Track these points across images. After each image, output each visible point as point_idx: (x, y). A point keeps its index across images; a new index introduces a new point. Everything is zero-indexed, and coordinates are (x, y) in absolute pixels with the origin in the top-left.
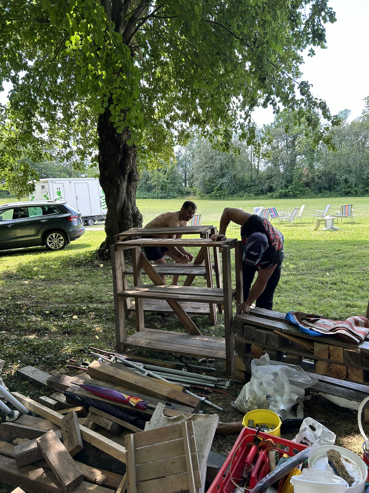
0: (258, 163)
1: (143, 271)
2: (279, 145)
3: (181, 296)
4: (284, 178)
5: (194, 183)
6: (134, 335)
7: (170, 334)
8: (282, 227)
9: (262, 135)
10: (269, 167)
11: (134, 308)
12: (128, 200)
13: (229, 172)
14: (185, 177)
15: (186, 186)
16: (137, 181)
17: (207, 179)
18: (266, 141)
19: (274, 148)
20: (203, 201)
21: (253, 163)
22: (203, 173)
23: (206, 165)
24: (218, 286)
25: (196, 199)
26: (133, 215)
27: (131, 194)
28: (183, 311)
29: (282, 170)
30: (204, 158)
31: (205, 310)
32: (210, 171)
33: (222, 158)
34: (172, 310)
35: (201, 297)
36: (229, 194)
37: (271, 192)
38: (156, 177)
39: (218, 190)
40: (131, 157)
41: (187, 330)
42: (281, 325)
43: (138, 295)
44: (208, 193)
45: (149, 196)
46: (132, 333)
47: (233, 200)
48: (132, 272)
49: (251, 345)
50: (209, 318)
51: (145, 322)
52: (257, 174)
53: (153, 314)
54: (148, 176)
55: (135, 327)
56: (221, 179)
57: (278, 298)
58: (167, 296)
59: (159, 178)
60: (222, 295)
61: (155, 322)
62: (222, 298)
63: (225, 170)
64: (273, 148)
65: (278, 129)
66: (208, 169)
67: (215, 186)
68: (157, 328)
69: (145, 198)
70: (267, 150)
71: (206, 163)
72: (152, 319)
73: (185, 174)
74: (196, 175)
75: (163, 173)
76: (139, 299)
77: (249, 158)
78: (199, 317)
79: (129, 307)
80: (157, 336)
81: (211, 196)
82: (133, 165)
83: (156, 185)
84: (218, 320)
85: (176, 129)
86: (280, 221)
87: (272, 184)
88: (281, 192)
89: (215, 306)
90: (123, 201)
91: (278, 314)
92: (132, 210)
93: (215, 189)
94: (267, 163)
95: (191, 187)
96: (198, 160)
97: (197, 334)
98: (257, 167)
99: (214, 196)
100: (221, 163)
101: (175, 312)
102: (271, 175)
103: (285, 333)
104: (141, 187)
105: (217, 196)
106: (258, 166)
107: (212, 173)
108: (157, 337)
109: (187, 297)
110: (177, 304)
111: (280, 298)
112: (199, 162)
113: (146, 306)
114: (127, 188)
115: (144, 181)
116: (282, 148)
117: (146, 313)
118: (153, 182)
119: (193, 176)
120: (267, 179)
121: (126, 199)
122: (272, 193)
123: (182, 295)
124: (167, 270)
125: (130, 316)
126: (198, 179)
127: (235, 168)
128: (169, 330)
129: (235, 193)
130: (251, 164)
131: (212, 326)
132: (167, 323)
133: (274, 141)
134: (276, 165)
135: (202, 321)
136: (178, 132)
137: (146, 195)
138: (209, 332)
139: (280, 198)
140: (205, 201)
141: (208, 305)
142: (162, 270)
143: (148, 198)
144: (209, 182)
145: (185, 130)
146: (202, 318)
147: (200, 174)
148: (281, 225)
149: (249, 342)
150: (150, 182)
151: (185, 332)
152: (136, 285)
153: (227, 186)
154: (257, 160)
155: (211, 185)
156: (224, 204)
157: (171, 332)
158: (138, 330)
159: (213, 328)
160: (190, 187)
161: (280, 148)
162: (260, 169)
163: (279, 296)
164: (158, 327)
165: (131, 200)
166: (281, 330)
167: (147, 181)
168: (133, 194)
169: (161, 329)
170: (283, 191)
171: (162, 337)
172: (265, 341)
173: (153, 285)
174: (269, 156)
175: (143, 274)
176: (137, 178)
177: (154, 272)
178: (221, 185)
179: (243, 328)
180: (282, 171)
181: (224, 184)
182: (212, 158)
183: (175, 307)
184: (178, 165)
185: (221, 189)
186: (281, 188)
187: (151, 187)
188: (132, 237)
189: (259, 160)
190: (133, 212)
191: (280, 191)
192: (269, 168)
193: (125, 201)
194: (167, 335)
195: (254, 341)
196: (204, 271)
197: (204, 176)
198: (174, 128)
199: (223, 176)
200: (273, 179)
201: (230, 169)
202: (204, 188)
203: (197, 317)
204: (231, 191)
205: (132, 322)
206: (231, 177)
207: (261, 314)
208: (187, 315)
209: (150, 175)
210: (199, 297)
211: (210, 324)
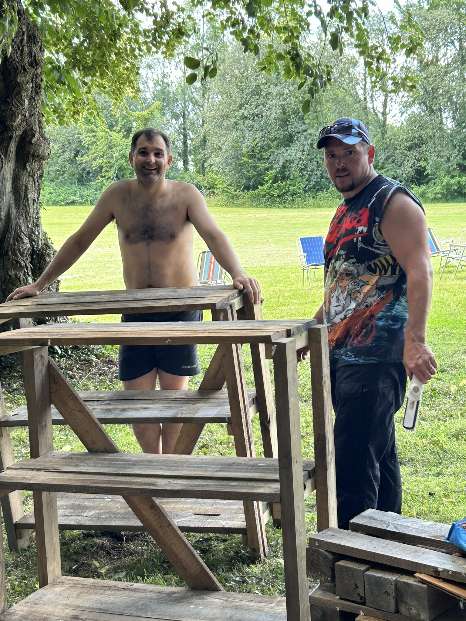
0: (385, 105)
1: (54, 413)
2: (440, 55)
3: (163, 484)
4: (455, 147)
5: (209, 162)
6: (32, 597)
7: (135, 590)
8: (449, 282)
9: (393, 30)
10: (413, 115)
11: (32, 521)
12: (18, 212)
13: (305, 131)
14: (185, 143)
15: (186, 169)
16: (43, 158)
17: (245, 150)
18: (403, 46)
19: (427, 65)
20: (235, 209)
21: (370, 105)
22: (234, 134)
23: (241, 112)
24: (268, 452)
25: (216, 205)
26: (33, 253)
27: (26, 196)
28: (170, 525)
29: (449, 124)
30: (235, 91)
31: (232, 519)
32: (252, 127)
33: (286, 91)
34: (139, 523)
35: (218, 483)
36: (305, 191)
37: (420, 184)
38: (102, 146)
39: (275, 180)
40: (24, 94)
41: (181, 580)
42: (435, 559)
43: (39, 485)
44: (247, 188)
45: (82, 196)
46: (28, 591)
47: (319, 206)
48: (25, 417)
49: (357, 615)
50: (246, 542)
51: (65, 557)
52: (383, 135)
53: (86, 536)
54: (80, 142)
55: (35, 574)
56: (283, 150)
57: (437, 480)
58: (122, 483)
59: (110, 147)
60: (277, 477)
61: (94, 555)
62: (277, 486)
63: (295, 126)
64: (425, 65)
65: (436, 13)
66: (247, 122)
67: (267, 169)
68: (99, 576)
69: (73, 203)
70: (408, 69)
71: (241, 106)
72: (84, 548)
73: (185, 136)
74: (213, 140)
75: (121, 135)
76: (45, 494)
77: (360, 92)
78: (217, 539)
79: (17, 518)
80: (98, 597)
81: (255, 197)
82: (31, 115)
83: (101, 168)
84: (270, 546)
85: (147, 10)
86: (443, 264)
87: (423, 163)
88: (448, 184)
89: (260, 507)
90: (3, 214)
91: (430, 527)
92: (31, 241)
93: (267, 178)
94: (407, 106)
95: (202, 171)
96: (218, 99)
97: (211, 588)
98: (380, 115)
99: (264, 196)
100: (283, 107)
101: (146, 528)
102: (421, 138)
103: (445, 580)
104: (60, 172)
105: (272, 196)
106: (384, 114)
107: (259, 135)
108: (98, 601)
109: (178, 485)
110: (154, 507)
111: (441, 479)
112: (221, 104)
113: (68, 512)
114: (16, 179)
115: (68, 155)
116: (448, 65)
117: (68, 533)
118: (94, 159)
119: (204, 141)
120: (410, 149)
121: (14, 211)
122: (423, 188)
123: (166, 481)
124: (124, 410)
125: (23, 543)
126: (220, 149)
127: (321, 120)
128: (132, 579)
129: (321, 189)
130: (365, 108)
131: (254, 563)
132: (127, 560)
133: (427, 45)
134: (432, 111)
135: (225, 549)
136: (155, 22)
137: (74, 194)
138: (244, 582)
139: (447, 201)
140: (240, 210)
141: (239, 505)
142: (109, 410)
143: (81, 204)
144: (250, 157)
145: (173, 13)
146: (225, 540)
147: (224, 135)
148: (445, 275)
149: (349, 606)
150: (85, 159)
151: (177, 584)
152: (35, 454)
153: (302, 170)
154: (382, 98)
155: (256, 167)
156: (293, 217)
157: (136, 585)
158: (44, 583)
159: (256, 569)
160: (198, 172)
161: (442, 63)
162: (390, 120)
163: (438, 475)
164: (103, 571)
165: (27, 212)
166: (436, 573)
167: (76, 156)
168: (31, 196)
169: (108, 575)
170: (453, 181)
171: (112, 599)
172: (393, 602)
173: (85, 454)
174: (413, 87)
175: (55, 422)
176: (42, 151)
177: (88, 416)
178: (284, 167)
179: (333, 569)
180: (450, 126)
181: (292, 162)
182: (257, 92)
183: (148, 513)
184: (162, 109)
185: (284, 178)
186: (448, 172)
187: (88, 173)
188: (23, 321)
189: (386, 96)
190: (33, 246)
191: (446, 180)
192: (413, 120)
193: (9, 214)
194: (126, 593)
195: (364, 604)
196: (226, 411)
197: (237, 142)
198: (141, 10)
199: (289, 140)
200: (424, 148)
201: (307, 121)
202: (237, 176)
203: (211, 539)
204: (312, 183)
205: (28, 559)
206: (311, 145)
207: (384, 527)
208: (182, 535)
209: (86, 139)
210: (211, 486)
211: (249, 558)
